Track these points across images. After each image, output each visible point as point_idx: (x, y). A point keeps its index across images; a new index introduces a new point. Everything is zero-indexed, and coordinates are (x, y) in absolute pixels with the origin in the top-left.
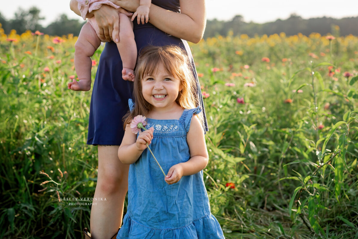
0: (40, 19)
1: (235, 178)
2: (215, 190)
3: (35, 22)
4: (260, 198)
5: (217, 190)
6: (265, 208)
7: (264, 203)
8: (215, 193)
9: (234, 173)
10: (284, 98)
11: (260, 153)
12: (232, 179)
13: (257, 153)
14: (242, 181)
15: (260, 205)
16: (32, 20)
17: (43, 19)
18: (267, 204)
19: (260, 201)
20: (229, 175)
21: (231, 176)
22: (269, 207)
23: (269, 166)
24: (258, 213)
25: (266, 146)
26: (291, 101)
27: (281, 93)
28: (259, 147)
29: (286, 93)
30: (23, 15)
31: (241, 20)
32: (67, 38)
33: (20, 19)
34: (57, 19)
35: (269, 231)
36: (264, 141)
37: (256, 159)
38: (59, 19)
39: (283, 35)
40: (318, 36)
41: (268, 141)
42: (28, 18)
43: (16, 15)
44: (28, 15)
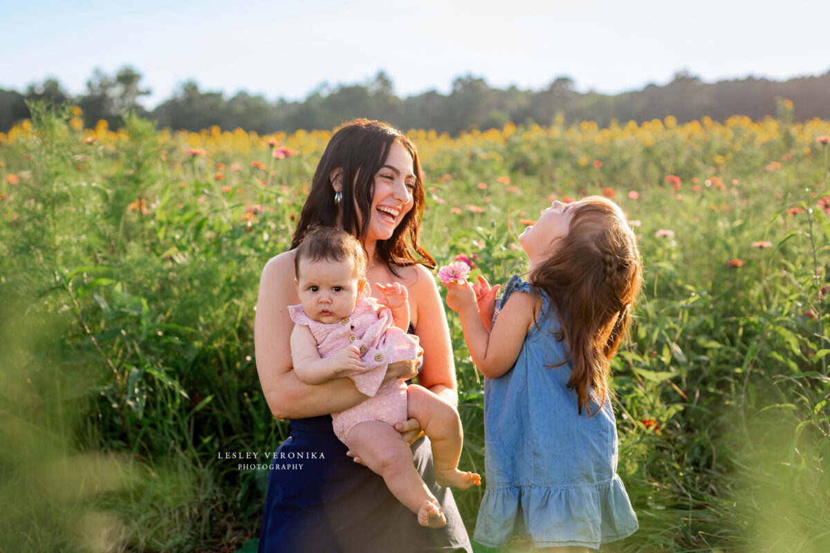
0: (140, 93)
1: (657, 411)
2: (628, 432)
3: (129, 100)
4: (702, 449)
5: (631, 432)
6: (713, 467)
7: (710, 458)
8: (627, 437)
9: (654, 401)
10: (725, 258)
11: (692, 364)
12: (651, 412)
13: (687, 364)
14: (671, 415)
15: (703, 463)
16: (122, 97)
17: (147, 93)
18: (718, 460)
19: (702, 454)
20: (645, 405)
21: (649, 407)
22: (720, 466)
23: (712, 390)
24: (705, 476)
25: (705, 351)
26: (740, 263)
27: (718, 246)
28: (692, 353)
29: (728, 248)
30: (104, 86)
31: (570, 87)
32: (210, 135)
33: (98, 94)
34: (176, 93)
35: (735, 505)
36: (702, 341)
37: (684, 376)
38: (180, 93)
39: (671, 121)
40: (745, 122)
41: (708, 340)
42: (116, 92)
43: (89, 85)
44: (113, 85)
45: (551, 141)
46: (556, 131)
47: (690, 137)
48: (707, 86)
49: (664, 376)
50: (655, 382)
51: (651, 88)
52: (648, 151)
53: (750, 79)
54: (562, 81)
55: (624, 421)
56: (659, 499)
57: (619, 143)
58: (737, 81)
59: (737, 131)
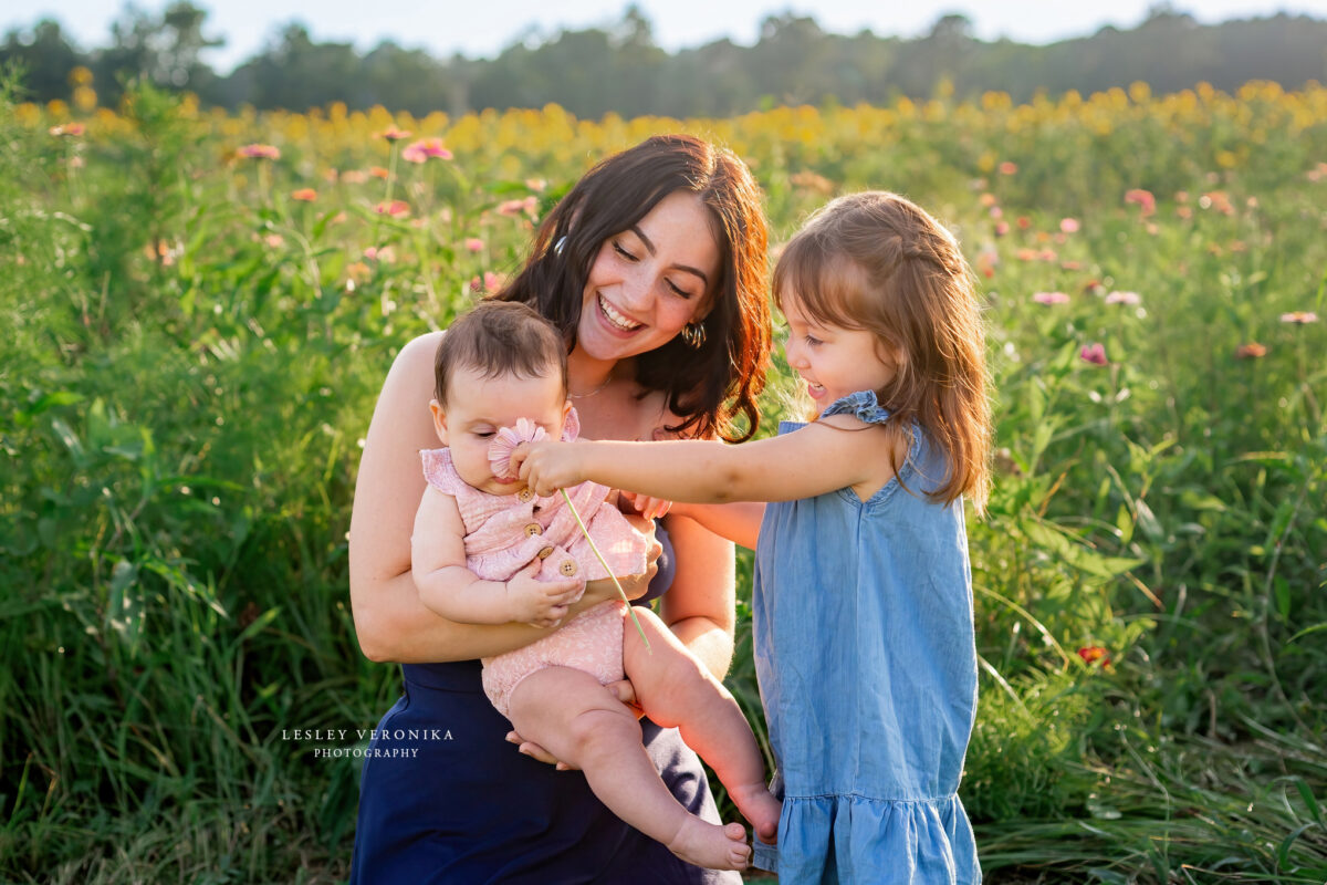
0: (205, 44)
1: (1107, 629)
2: (1052, 673)
3: (187, 55)
4: (1192, 698)
5: (1057, 672)
6: (1211, 733)
7: (1206, 715)
8: (1050, 682)
9: (1102, 611)
10: (1235, 340)
11: (1172, 539)
12: (1096, 632)
13: (1163, 540)
14: (1133, 640)
15: (1191, 725)
16: (175, 50)
17: (219, 43)
18: (1220, 720)
19: (1190, 708)
20: (1086, 619)
21: (1092, 623)
22: (1223, 730)
23: (1208, 586)
24: (1195, 751)
25: (1195, 515)
26: (1260, 350)
27: (1221, 320)
28: (1172, 519)
29: (1239, 324)
30: (143, 30)
31: (966, 32)
32: (326, 117)
33: (131, 45)
34: (269, 44)
35: (1250, 809)
36: (1190, 496)
37: (1158, 562)
38: (277, 43)
39: (1140, 91)
40: (1273, 92)
41: (1202, 496)
42: (162, 41)
43: (116, 29)
44: (159, 30)
45: (931, 127)
46: (939, 110)
47: (1175, 118)
48: (1205, 29)
49: (1121, 565)
50: (1102, 577)
51: (1108, 32)
52: (1101, 145)
53: (1281, 17)
54: (951, 21)
55: (1047, 649)
56: (1110, 799)
57: (1049, 129)
58: (1257, 22)
59: (1258, 108)
